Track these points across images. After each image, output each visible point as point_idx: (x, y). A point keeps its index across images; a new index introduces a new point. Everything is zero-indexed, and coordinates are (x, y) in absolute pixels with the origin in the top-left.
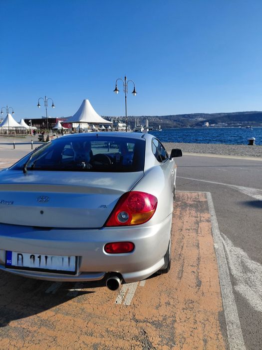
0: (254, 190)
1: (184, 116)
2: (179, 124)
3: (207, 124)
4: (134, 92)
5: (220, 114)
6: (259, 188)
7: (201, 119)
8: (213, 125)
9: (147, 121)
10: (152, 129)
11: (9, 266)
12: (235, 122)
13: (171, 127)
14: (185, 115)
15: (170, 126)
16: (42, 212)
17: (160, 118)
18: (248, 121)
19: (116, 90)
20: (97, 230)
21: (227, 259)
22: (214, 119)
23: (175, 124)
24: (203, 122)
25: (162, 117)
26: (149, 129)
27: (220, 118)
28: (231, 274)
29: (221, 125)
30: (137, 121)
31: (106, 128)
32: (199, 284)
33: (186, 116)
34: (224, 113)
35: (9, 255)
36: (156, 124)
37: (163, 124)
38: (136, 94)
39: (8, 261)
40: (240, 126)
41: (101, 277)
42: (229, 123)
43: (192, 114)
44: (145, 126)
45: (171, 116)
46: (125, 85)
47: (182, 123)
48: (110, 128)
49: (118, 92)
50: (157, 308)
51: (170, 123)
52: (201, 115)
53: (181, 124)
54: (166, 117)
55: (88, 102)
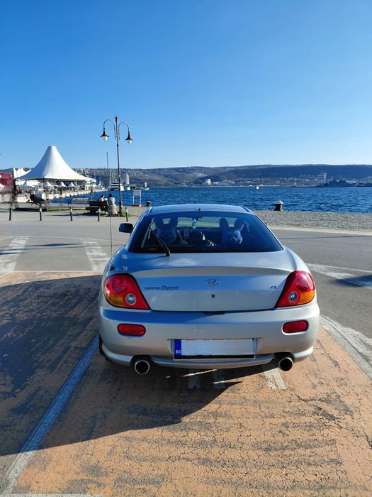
0: (322, 267)
1: (177, 170)
2: (172, 181)
3: (209, 181)
4: (129, 138)
5: (225, 168)
6: (326, 264)
7: (200, 175)
8: (217, 183)
9: (128, 176)
10: (134, 188)
11: (179, 356)
12: (244, 179)
13: (160, 185)
14: (179, 168)
15: (159, 183)
16: (213, 296)
17: (144, 171)
18: (260, 177)
19: (104, 135)
20: (270, 311)
21: (346, 339)
22: (217, 174)
23: (166, 180)
24: (204, 179)
25: (148, 170)
26: (131, 188)
27: (225, 173)
28: (359, 353)
29: (226, 183)
30: (112, 175)
31: (67, 185)
32: (336, 364)
33: (181, 170)
34: (230, 167)
35: (177, 344)
36: (138, 180)
37: (149, 180)
38: (131, 141)
39: (177, 351)
40: (251, 184)
41: (268, 360)
42: (237, 180)
43: (188, 168)
44: (124, 183)
45: (160, 169)
46: (116, 129)
47: (176, 179)
48: (72, 185)
49: (107, 138)
50: (314, 388)
51: (159, 179)
52: (200, 169)
53: (174, 181)
54: (154, 171)
55: (54, 149)
